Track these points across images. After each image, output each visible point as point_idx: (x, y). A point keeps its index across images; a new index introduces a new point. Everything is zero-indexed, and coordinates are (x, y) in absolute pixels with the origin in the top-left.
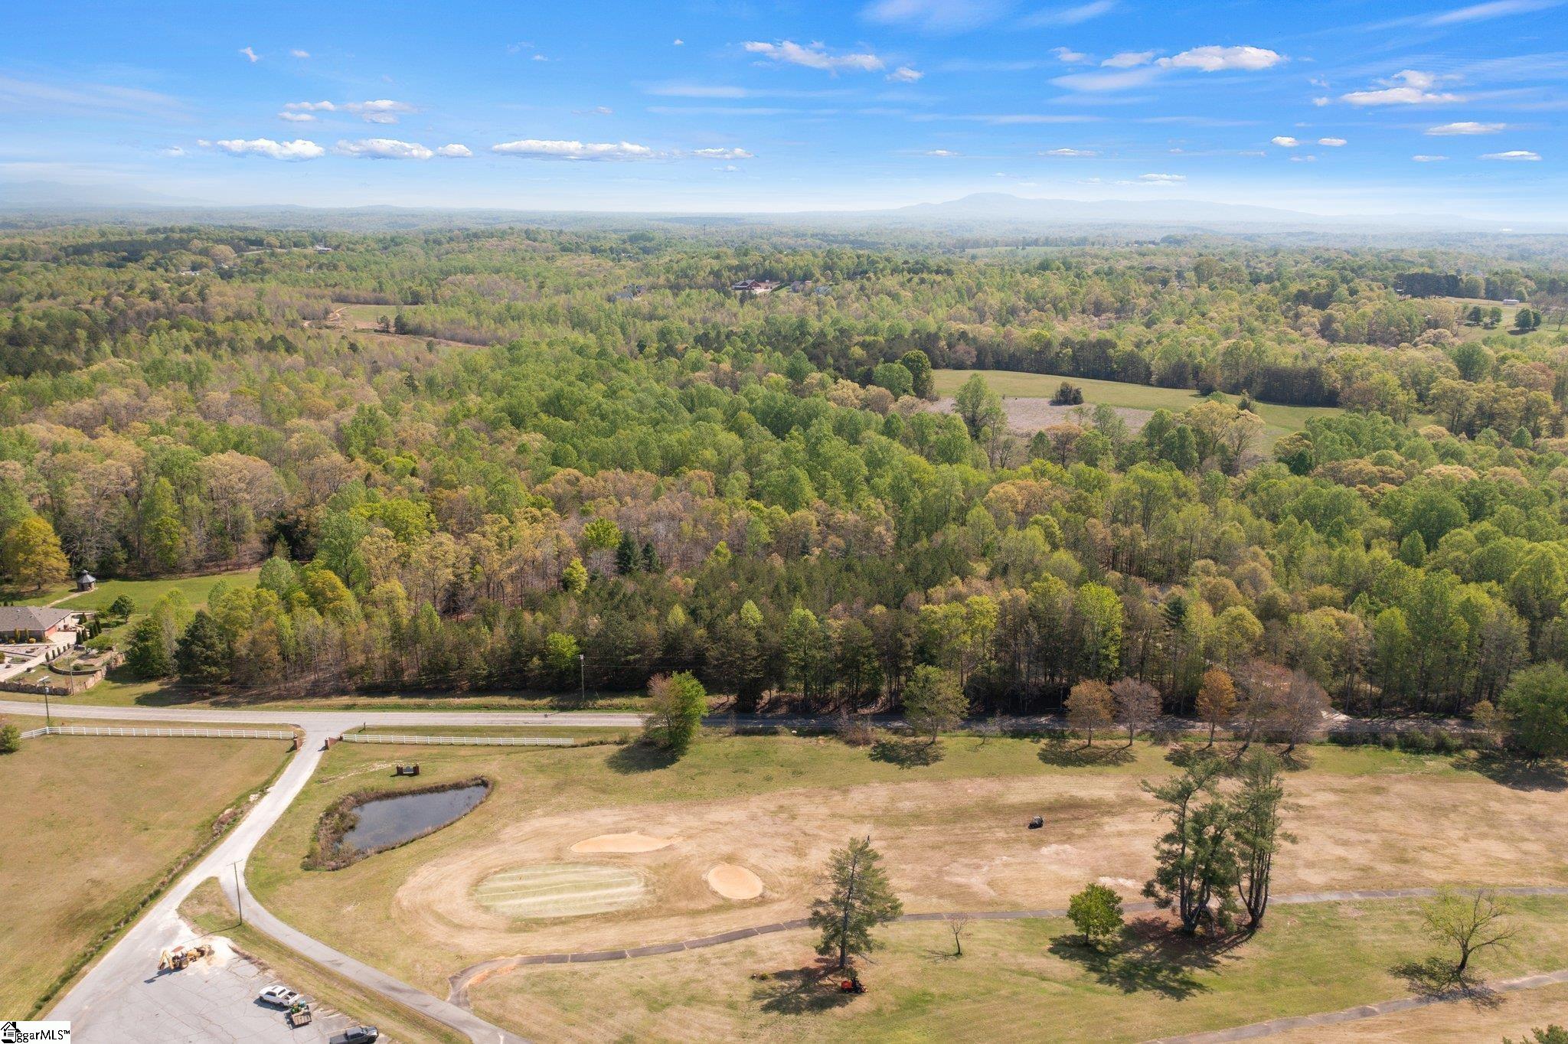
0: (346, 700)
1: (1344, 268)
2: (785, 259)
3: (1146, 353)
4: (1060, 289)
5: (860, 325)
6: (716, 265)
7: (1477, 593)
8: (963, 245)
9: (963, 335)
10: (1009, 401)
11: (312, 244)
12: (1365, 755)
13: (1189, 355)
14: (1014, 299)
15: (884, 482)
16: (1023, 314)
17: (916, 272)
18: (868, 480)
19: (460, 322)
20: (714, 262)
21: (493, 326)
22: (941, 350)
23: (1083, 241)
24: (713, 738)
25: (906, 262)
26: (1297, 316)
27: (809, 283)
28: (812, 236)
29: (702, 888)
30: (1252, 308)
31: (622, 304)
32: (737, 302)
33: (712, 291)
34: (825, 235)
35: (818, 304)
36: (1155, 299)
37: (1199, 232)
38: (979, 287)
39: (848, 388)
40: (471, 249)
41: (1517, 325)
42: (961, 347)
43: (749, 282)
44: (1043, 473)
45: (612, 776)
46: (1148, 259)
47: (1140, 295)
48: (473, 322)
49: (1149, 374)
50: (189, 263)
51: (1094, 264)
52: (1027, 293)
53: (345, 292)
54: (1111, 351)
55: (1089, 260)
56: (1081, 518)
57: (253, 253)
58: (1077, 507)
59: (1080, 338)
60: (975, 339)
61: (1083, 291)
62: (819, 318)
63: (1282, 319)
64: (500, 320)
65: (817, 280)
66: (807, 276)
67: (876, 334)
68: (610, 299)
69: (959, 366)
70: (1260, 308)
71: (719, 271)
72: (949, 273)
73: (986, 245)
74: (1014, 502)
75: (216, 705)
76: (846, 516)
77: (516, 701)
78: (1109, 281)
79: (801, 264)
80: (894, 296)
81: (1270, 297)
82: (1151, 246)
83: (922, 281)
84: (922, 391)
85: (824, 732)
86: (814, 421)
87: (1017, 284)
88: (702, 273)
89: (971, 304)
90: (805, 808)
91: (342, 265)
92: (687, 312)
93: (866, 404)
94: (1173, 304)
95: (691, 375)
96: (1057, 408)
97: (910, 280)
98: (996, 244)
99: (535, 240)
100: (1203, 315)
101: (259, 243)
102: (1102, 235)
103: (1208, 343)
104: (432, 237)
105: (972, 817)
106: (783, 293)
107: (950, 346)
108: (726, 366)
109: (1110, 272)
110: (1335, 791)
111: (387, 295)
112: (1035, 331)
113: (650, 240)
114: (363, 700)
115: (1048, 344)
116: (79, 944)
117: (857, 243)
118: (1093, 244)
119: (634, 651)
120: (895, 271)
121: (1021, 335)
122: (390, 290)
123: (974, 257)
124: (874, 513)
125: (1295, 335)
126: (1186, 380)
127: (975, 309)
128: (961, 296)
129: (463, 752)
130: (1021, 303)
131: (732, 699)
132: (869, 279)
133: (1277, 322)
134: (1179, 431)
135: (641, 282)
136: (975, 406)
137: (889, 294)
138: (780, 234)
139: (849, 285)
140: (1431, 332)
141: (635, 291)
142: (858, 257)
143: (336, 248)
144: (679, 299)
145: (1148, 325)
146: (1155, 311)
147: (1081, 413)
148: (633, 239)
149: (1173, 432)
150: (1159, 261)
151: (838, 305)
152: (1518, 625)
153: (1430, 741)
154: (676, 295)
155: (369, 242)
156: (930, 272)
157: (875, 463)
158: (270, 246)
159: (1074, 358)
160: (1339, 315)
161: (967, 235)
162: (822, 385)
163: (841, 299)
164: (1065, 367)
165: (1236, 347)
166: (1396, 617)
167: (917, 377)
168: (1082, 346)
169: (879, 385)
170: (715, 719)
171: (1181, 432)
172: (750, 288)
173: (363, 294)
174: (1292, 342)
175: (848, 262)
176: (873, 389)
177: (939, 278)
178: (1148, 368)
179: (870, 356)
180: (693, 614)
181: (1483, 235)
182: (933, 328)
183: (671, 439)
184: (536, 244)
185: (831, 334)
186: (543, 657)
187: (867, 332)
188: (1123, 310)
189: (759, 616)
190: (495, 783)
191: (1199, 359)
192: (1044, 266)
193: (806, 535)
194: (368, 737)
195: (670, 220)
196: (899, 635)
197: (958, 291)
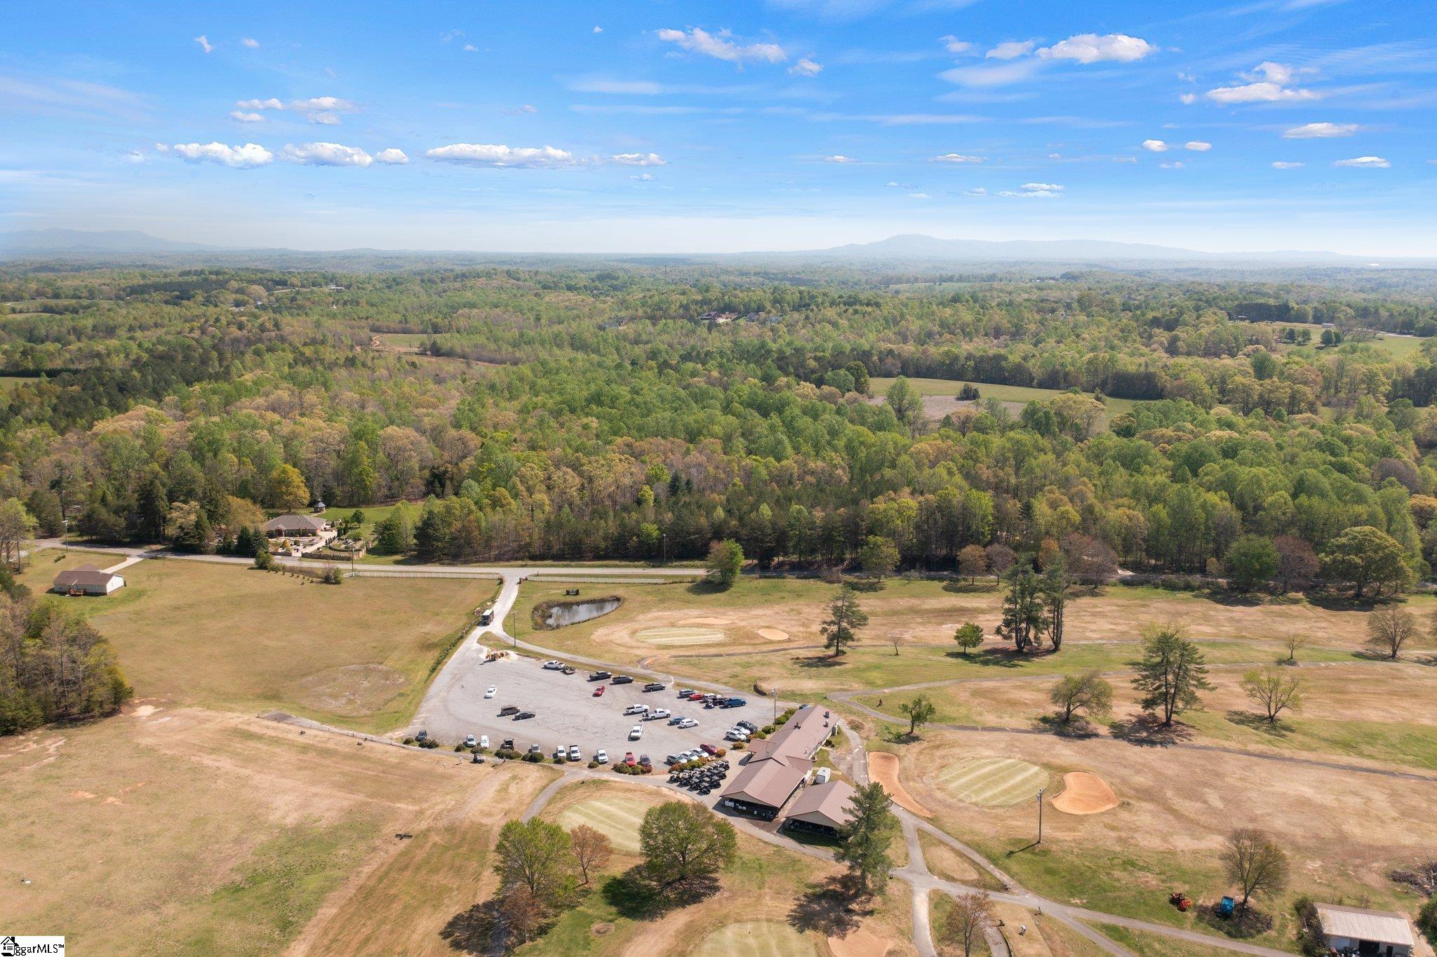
0: (520, 562)
1: (1200, 300)
2: (741, 295)
3: (1030, 364)
4: (967, 317)
5: (809, 346)
6: (684, 299)
7: (1213, 498)
8: (888, 281)
9: (891, 352)
10: (926, 398)
11: (327, 284)
12: (1140, 591)
13: (1062, 365)
14: (930, 325)
15: (841, 443)
16: (937, 337)
17: (851, 304)
18: (829, 443)
19: (483, 347)
20: (682, 297)
21: (510, 349)
22: (874, 363)
23: (992, 277)
24: (747, 580)
25: (840, 297)
26: (1150, 337)
27: (763, 315)
28: (755, 274)
29: (757, 636)
30: (1116, 331)
31: (611, 332)
32: (705, 330)
33: (685, 321)
34: (766, 273)
35: (772, 330)
36: (1043, 324)
37: (1094, 269)
38: (902, 316)
39: (808, 388)
40: (464, 287)
41: (1322, 343)
42: (889, 360)
43: (713, 313)
44: (948, 437)
45: (692, 597)
46: (1045, 293)
47: (1031, 322)
48: (493, 346)
49: (1032, 379)
50: (232, 301)
51: (999, 297)
52: (941, 320)
53: (377, 324)
54: (1003, 363)
55: (995, 294)
56: (971, 463)
57: (280, 292)
58: (970, 456)
59: (981, 353)
60: (899, 355)
61: (985, 319)
62: (774, 341)
63: (1138, 338)
64: (515, 345)
65: (769, 312)
66: (760, 308)
67: (824, 351)
68: (601, 328)
69: (888, 375)
70: (1122, 331)
71: (687, 304)
72: (878, 305)
73: (908, 281)
74: (928, 455)
75: (443, 564)
76: (816, 464)
77: (623, 563)
78: (1007, 311)
79: (755, 298)
80: (834, 325)
81: (1131, 322)
82: (1052, 282)
83: (856, 312)
84: (860, 388)
85: (812, 577)
86: (787, 408)
87: (933, 313)
88: (673, 306)
89: (896, 330)
90: (806, 610)
91: (363, 301)
92: (665, 337)
93: (822, 398)
94: (1056, 329)
95: (691, 381)
96: (961, 402)
97: (846, 311)
98: (917, 280)
99: (518, 280)
100: (1078, 336)
101: (283, 283)
102: (1009, 272)
103: (1077, 356)
104: (426, 277)
105: (903, 614)
106: (742, 322)
107: (881, 360)
108: (715, 374)
109: (1011, 304)
110: (1118, 606)
111: (411, 325)
112: (946, 348)
113: (617, 279)
114: (530, 563)
115: (956, 358)
116: (435, 654)
117: (796, 281)
118: (1001, 280)
119: (694, 533)
120: (833, 304)
121: (935, 351)
122: (414, 322)
123: (897, 292)
124: (835, 462)
125: (1145, 350)
126: (1059, 383)
127: (900, 333)
128: (887, 323)
129: (600, 586)
130: (936, 329)
131: (755, 562)
132: (812, 310)
133: (1135, 341)
134: (1045, 413)
135: (623, 314)
136: (901, 400)
137: (829, 322)
138: (727, 272)
139: (796, 315)
140: (1250, 347)
141: (619, 321)
142: (801, 292)
143: (348, 287)
144: (659, 327)
145: (1035, 345)
146: (1042, 334)
147: (978, 405)
148: (601, 278)
149: (1041, 414)
150: (1054, 295)
151: (788, 331)
152: (1236, 515)
153: (1182, 585)
154: (654, 325)
155: (375, 282)
156: (862, 305)
157: (833, 433)
158: (293, 286)
159: (976, 368)
160: (1182, 335)
161: (890, 273)
162: (789, 386)
163: (791, 327)
164: (970, 375)
165: (1096, 358)
166: (1161, 510)
167: (857, 380)
168: (982, 359)
169: (830, 385)
170: (747, 570)
171: (1047, 414)
172: (714, 318)
173: (392, 325)
174: (1143, 355)
175: (792, 295)
176: (826, 388)
177: (869, 309)
178: (1030, 374)
179: (821, 366)
180: (729, 512)
181: (1347, 270)
182: (867, 347)
183: (689, 419)
184: (520, 283)
185: (788, 351)
186: (638, 537)
187: (816, 350)
188: (1017, 333)
189: (770, 513)
190: (624, 599)
191: (1069, 368)
192: (956, 299)
193: (791, 475)
194: (543, 579)
195: (625, 261)
196: (858, 520)
197: (885, 319)
